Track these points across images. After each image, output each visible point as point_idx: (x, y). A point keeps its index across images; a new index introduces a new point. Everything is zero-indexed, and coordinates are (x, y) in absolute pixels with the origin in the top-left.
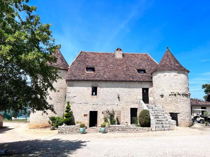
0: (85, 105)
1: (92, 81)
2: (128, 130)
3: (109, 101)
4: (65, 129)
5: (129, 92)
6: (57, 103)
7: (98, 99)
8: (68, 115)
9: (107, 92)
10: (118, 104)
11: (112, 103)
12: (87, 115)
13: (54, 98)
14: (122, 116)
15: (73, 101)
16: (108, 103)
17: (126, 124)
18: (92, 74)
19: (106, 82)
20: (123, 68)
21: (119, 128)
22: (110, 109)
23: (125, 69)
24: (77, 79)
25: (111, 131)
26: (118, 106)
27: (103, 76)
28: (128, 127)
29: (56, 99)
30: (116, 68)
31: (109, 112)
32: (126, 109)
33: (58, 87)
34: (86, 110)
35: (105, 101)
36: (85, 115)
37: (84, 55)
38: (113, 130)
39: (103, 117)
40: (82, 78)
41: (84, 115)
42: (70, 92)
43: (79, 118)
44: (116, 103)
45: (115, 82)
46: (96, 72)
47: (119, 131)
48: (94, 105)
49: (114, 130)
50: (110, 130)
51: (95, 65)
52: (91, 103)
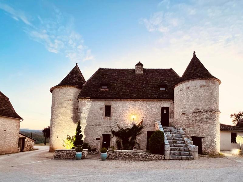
0: (98, 127)
1: (105, 99)
2: (136, 157)
3: (124, 123)
5: (146, 113)
7: (112, 121)
9: (121, 113)
11: (126, 125)
14: (137, 141)
16: (122, 125)
19: (121, 101)
21: (125, 154)
23: (144, 86)
27: (118, 94)
28: (137, 153)
30: (134, 85)
34: (99, 133)
35: (118, 123)
36: (97, 139)
37: (102, 72)
38: (118, 156)
40: (95, 96)
43: (91, 141)
46: (111, 90)
47: (125, 157)
48: (107, 128)
50: (115, 157)
51: (111, 81)
52: (104, 126)
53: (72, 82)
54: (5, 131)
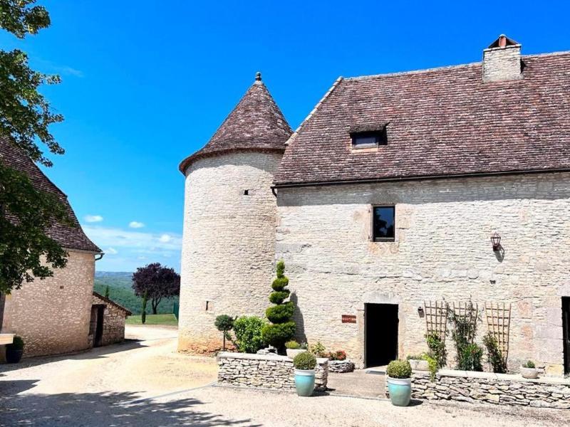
0: (346, 277)
1: (372, 181)
2: (538, 402)
3: (451, 265)
4: (244, 366)
5: (553, 224)
6: (251, 268)
7: (401, 257)
8: (277, 312)
9: (439, 228)
10: (495, 278)
11: (464, 273)
12: (355, 317)
13: (242, 251)
14: (515, 330)
15: (299, 262)
16: (446, 273)
17: (529, 371)
18: (373, 155)
19: (436, 184)
20: (523, 120)
21: (489, 387)
22: (456, 297)
23: (530, 123)
24: (310, 178)
25: (446, 396)
26: (497, 285)
27: (422, 160)
28: (540, 389)
29: (247, 254)
30: (487, 123)
31: (454, 312)
32: (536, 301)
33: (254, 213)
34: (351, 298)
35: (429, 265)
36: (347, 319)
37: (348, 91)
38: (453, 392)
39: (425, 332)
40: (333, 175)
41: (344, 316)
42: (290, 229)
43: (322, 326)
44: (487, 276)
45: (479, 179)
46: (392, 148)
47: (486, 405)
48: (383, 281)
49: (461, 397)
50: (439, 395)
51: (388, 120)
52: (370, 273)
53: (249, 135)
54: (62, 287)
